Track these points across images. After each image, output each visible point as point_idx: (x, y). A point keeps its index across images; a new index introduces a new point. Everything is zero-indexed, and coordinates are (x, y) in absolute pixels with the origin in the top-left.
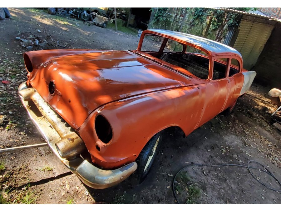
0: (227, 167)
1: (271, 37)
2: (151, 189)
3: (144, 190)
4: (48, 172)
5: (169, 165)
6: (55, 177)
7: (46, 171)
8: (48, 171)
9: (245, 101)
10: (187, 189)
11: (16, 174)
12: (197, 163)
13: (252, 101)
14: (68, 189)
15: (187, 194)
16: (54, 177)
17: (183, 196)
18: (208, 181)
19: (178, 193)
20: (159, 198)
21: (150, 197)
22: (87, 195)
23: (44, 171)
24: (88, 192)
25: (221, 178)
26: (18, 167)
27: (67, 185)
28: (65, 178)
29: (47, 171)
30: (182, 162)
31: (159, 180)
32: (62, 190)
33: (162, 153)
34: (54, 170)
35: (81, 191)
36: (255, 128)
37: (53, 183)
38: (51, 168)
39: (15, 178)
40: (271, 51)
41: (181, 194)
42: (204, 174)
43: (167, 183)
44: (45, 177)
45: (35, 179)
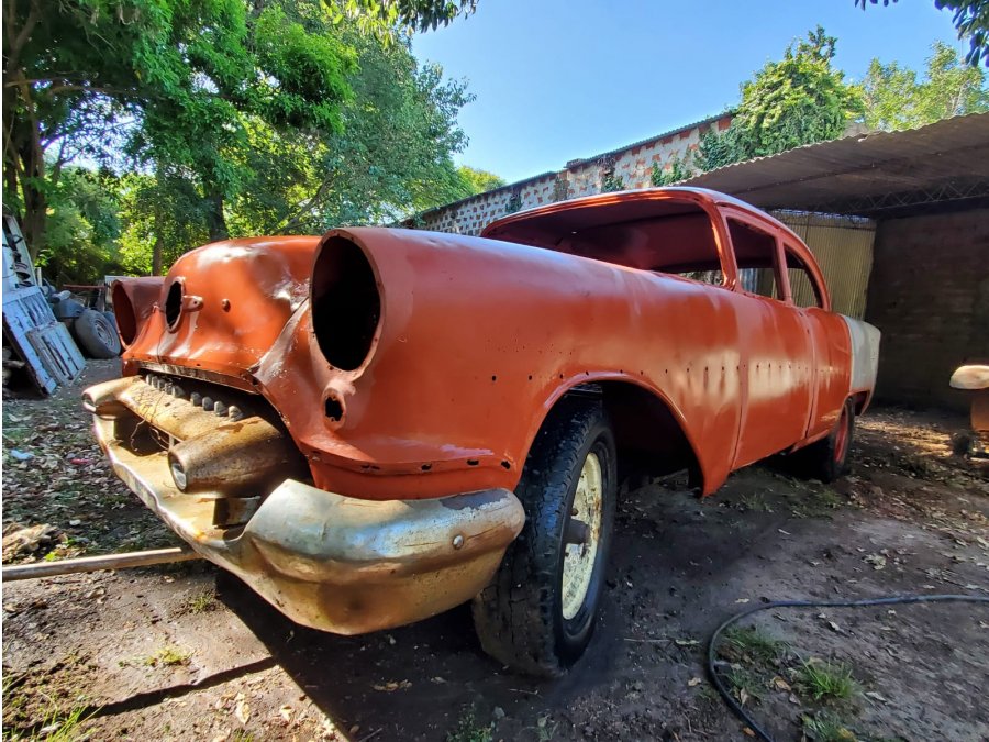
0: (923, 606)
1: (875, 265)
2: (618, 697)
3: (583, 699)
4: (168, 670)
5: (670, 615)
6: (196, 683)
7: (160, 664)
8: (170, 664)
9: (875, 445)
10: (782, 684)
11: (33, 685)
12: (786, 600)
13: (900, 444)
14: (244, 721)
15: (792, 699)
16: (189, 683)
17: (774, 708)
18: (866, 653)
19: (744, 697)
20: (664, 725)
21: (618, 724)
22: (324, 735)
23: (153, 665)
24: (332, 726)
25: (921, 645)
26: (51, 663)
27: (240, 705)
28: (235, 682)
29: (165, 666)
30: (723, 603)
31: (640, 663)
32: (217, 724)
33: (630, 585)
34: (194, 660)
35: (303, 723)
36: (961, 503)
37: (184, 704)
38: (182, 654)
39: (28, 695)
40: (895, 304)
41: (765, 704)
42: (833, 629)
43: (681, 668)
44: (152, 684)
45: (107, 695)
